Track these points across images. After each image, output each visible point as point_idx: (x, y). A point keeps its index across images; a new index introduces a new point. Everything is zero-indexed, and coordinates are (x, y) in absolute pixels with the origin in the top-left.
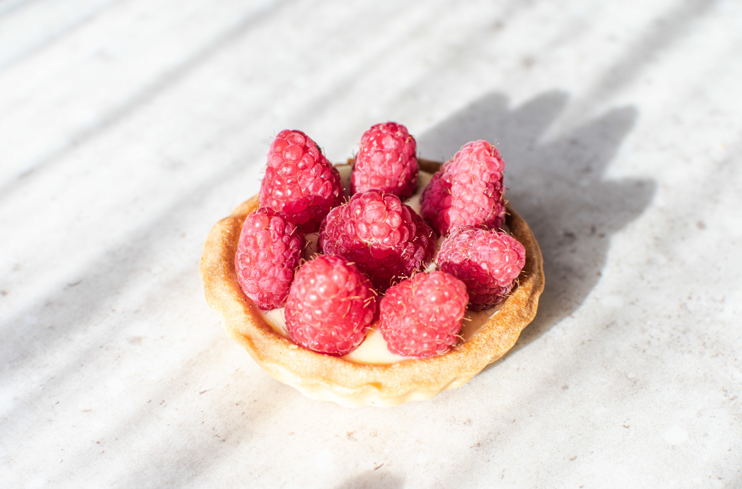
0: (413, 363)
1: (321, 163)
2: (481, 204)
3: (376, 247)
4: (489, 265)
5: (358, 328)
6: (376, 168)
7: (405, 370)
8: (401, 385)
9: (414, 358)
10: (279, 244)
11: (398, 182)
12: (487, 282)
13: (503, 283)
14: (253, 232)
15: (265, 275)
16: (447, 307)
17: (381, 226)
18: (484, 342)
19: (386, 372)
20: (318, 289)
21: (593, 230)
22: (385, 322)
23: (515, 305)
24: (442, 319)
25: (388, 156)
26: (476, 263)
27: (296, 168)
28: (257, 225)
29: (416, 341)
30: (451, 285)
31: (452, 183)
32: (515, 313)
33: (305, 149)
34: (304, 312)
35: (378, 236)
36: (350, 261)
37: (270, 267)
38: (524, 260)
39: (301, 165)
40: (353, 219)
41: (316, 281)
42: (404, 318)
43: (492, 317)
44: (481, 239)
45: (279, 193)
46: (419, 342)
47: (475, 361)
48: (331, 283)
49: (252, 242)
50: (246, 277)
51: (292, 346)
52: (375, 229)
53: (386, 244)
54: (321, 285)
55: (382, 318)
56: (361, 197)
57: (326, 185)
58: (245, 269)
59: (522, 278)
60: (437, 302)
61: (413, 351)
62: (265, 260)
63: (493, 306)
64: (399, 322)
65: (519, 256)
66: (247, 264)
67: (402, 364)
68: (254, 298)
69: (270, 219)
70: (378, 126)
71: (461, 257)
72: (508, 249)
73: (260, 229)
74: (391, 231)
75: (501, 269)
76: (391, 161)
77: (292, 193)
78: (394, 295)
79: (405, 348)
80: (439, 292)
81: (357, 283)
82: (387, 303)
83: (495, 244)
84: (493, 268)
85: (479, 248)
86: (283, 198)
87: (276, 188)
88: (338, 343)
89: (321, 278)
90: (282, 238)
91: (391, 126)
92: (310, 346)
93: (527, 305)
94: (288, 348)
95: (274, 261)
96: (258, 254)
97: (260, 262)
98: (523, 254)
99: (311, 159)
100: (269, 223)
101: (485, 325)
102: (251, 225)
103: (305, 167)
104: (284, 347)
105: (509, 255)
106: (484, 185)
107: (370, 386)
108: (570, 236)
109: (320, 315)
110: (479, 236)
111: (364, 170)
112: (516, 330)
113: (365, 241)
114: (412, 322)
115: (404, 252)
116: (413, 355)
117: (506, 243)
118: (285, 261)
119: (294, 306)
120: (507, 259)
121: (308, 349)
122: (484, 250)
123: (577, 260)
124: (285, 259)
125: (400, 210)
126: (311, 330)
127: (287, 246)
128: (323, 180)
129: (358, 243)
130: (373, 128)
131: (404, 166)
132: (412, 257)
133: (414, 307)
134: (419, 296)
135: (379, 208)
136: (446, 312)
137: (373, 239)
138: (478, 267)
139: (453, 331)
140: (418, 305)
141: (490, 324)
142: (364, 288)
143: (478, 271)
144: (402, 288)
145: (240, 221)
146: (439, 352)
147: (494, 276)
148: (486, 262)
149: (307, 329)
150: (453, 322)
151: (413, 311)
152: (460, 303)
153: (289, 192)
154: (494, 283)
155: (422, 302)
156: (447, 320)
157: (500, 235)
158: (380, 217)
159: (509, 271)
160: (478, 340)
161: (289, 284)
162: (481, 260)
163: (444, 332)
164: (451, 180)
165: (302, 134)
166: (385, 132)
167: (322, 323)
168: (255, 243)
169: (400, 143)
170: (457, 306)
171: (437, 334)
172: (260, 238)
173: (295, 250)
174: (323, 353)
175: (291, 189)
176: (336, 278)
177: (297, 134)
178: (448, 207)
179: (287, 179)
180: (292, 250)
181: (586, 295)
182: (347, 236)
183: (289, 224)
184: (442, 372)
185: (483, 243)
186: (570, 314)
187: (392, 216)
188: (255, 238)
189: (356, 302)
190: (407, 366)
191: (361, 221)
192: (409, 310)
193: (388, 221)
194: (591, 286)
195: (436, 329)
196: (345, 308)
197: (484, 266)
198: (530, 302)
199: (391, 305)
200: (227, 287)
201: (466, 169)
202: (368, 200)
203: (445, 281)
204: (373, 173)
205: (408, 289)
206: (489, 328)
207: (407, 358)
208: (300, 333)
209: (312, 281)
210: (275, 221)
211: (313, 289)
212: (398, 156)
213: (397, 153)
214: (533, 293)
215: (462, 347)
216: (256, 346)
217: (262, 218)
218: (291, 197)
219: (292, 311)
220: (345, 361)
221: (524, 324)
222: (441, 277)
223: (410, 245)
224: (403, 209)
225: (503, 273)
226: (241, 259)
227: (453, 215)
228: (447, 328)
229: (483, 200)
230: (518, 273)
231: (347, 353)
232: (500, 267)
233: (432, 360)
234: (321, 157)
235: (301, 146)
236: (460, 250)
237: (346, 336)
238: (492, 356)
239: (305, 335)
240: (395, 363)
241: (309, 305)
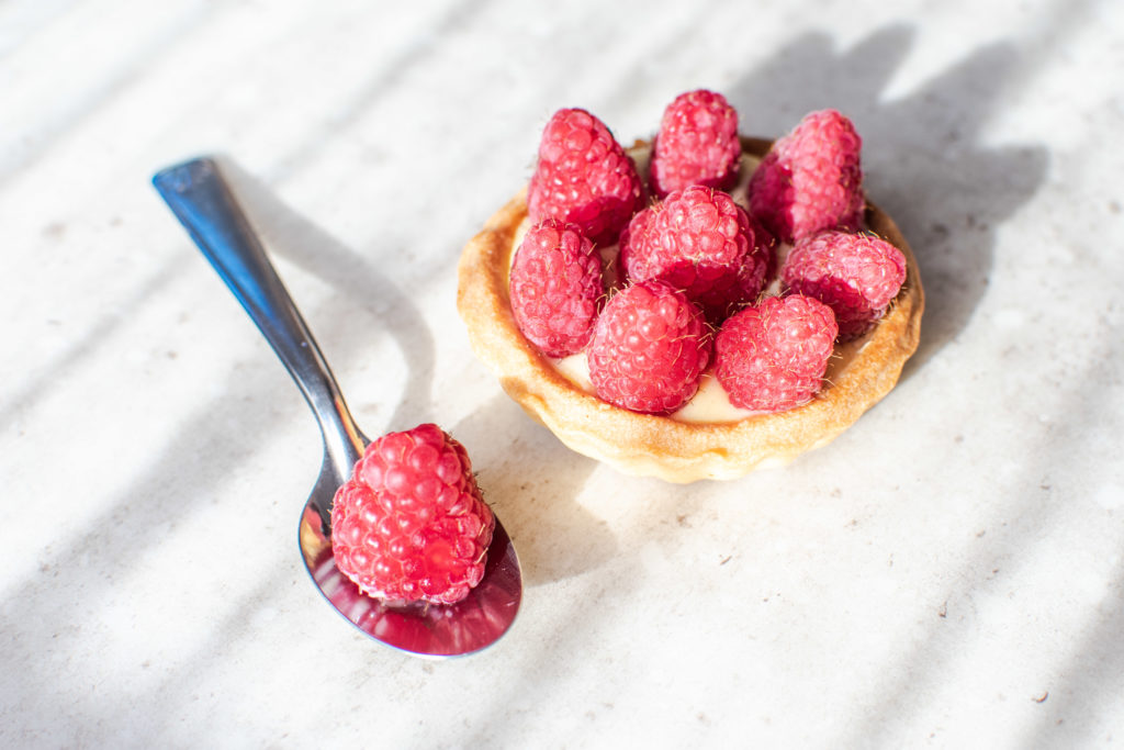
0: (765, 419)
1: (616, 152)
2: (835, 196)
3: (705, 265)
4: (860, 282)
5: (692, 376)
6: (688, 154)
7: (757, 429)
8: (753, 449)
9: (766, 412)
10: (575, 267)
11: (716, 171)
12: (857, 305)
13: (878, 305)
14: (538, 254)
15: (558, 311)
16: (813, 342)
17: (712, 237)
18: (856, 385)
19: (733, 433)
20: (641, 328)
21: (971, 221)
22: (726, 367)
23: (891, 333)
24: (806, 359)
25: (703, 137)
26: (842, 280)
27: (583, 161)
28: (544, 244)
29: (771, 390)
30: (816, 312)
31: (793, 169)
32: (894, 344)
33: (594, 134)
34: (619, 359)
35: (708, 251)
36: (680, 289)
37: (564, 300)
38: (905, 273)
39: (589, 156)
40: (672, 229)
41: (637, 318)
42: (754, 359)
43: (862, 351)
44: (845, 246)
45: (561, 197)
46: (775, 392)
47: (846, 412)
48: (657, 319)
49: (538, 268)
50: (530, 315)
51: (604, 406)
52: (705, 240)
53: (720, 261)
54: (645, 323)
55: (721, 361)
56: (682, 199)
57: (625, 182)
58: (529, 304)
59: (900, 297)
60: (800, 337)
61: (766, 403)
62: (555, 291)
63: (862, 336)
64: (747, 365)
65: (898, 267)
66: (530, 298)
67: (751, 420)
68: (540, 342)
69: (560, 235)
70: (686, 96)
71: (819, 272)
72: (884, 260)
73: (548, 248)
74: (726, 243)
75: (876, 287)
76: (706, 144)
77: (580, 196)
78: (736, 329)
79: (755, 400)
80: (801, 324)
81: (690, 316)
82: (727, 340)
83: (866, 254)
84: (864, 286)
85: (844, 260)
86: (566, 203)
87: (555, 189)
88: (665, 399)
89: (643, 313)
90: (578, 259)
91: (704, 95)
92: (627, 404)
93: (906, 333)
94: (597, 408)
95: (568, 292)
96: (547, 284)
97: (549, 294)
98: (903, 264)
99: (602, 147)
100: (560, 240)
101: (855, 361)
102: (535, 244)
103: (596, 159)
104: (592, 407)
105: (886, 268)
106: (837, 171)
107: (713, 454)
108: (941, 230)
109: (643, 363)
110: (842, 243)
111: (670, 157)
112: (895, 366)
113: (688, 257)
114: (766, 366)
115: (742, 268)
116: (766, 409)
117: (880, 251)
118: (583, 291)
119: (604, 352)
120: (884, 274)
121: (624, 408)
122: (852, 262)
123: (953, 263)
124: (583, 288)
125: (735, 213)
126: (630, 382)
127: (585, 271)
128: (619, 175)
129: (679, 260)
130: (679, 98)
131: (725, 149)
132: (752, 275)
133: (767, 344)
134: (773, 329)
135: (709, 213)
136: (812, 350)
137: (701, 254)
138: (844, 285)
139: (819, 373)
140: (774, 341)
141: (860, 360)
142: (697, 322)
143: (844, 290)
144: (746, 320)
145: (502, 236)
146: (798, 403)
147: (867, 297)
148: (855, 278)
149: (625, 383)
150: (819, 363)
151: (766, 350)
152: (829, 335)
153: (575, 194)
154: (866, 305)
155: (779, 338)
156: (812, 360)
157: (870, 240)
158: (711, 225)
159: (886, 288)
160: (848, 383)
161: (590, 323)
162: (850, 275)
163: (808, 376)
164: (791, 166)
165: (585, 112)
166: (696, 103)
167: (645, 373)
168: (543, 269)
169: (719, 119)
170: (826, 340)
171: (798, 378)
172: (549, 261)
173: (595, 275)
174: (645, 413)
175: (577, 190)
176: (663, 311)
177: (579, 114)
178: (790, 203)
179: (571, 177)
180: (591, 275)
181: (971, 311)
182: (666, 251)
183: (586, 239)
184: (805, 428)
185: (849, 253)
186: (953, 339)
187: (726, 223)
188: (542, 262)
189: (690, 342)
190: (758, 424)
191: (685, 231)
192: (761, 349)
193: (721, 229)
194: (978, 298)
195: (798, 372)
196: (676, 350)
197: (853, 284)
198: (910, 326)
199: (732, 342)
200: (501, 330)
201: (812, 150)
202: (691, 202)
203: (808, 308)
204: (683, 162)
205: (757, 320)
206: (860, 365)
207: (756, 412)
208: (614, 388)
209: (631, 318)
210: (567, 238)
211: (634, 329)
212: (716, 136)
213: (714, 131)
214: (913, 314)
215: (828, 393)
216: (552, 408)
217: (549, 233)
218: (578, 200)
219: (601, 359)
220: (676, 421)
221: (905, 357)
222: (802, 302)
223: (749, 259)
224: (739, 212)
225: (879, 292)
226: (522, 291)
227: (798, 214)
228: (812, 370)
229: (838, 192)
230: (898, 290)
231: (676, 410)
232: (875, 284)
233: (790, 413)
234: (615, 144)
235: (587, 130)
236: (817, 263)
237: (676, 388)
238: (868, 403)
239: (621, 391)
240: (742, 421)
241: (627, 350)
